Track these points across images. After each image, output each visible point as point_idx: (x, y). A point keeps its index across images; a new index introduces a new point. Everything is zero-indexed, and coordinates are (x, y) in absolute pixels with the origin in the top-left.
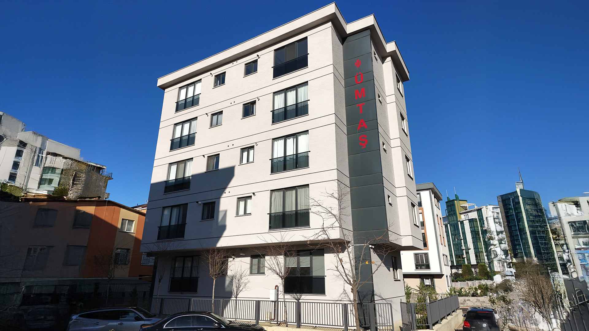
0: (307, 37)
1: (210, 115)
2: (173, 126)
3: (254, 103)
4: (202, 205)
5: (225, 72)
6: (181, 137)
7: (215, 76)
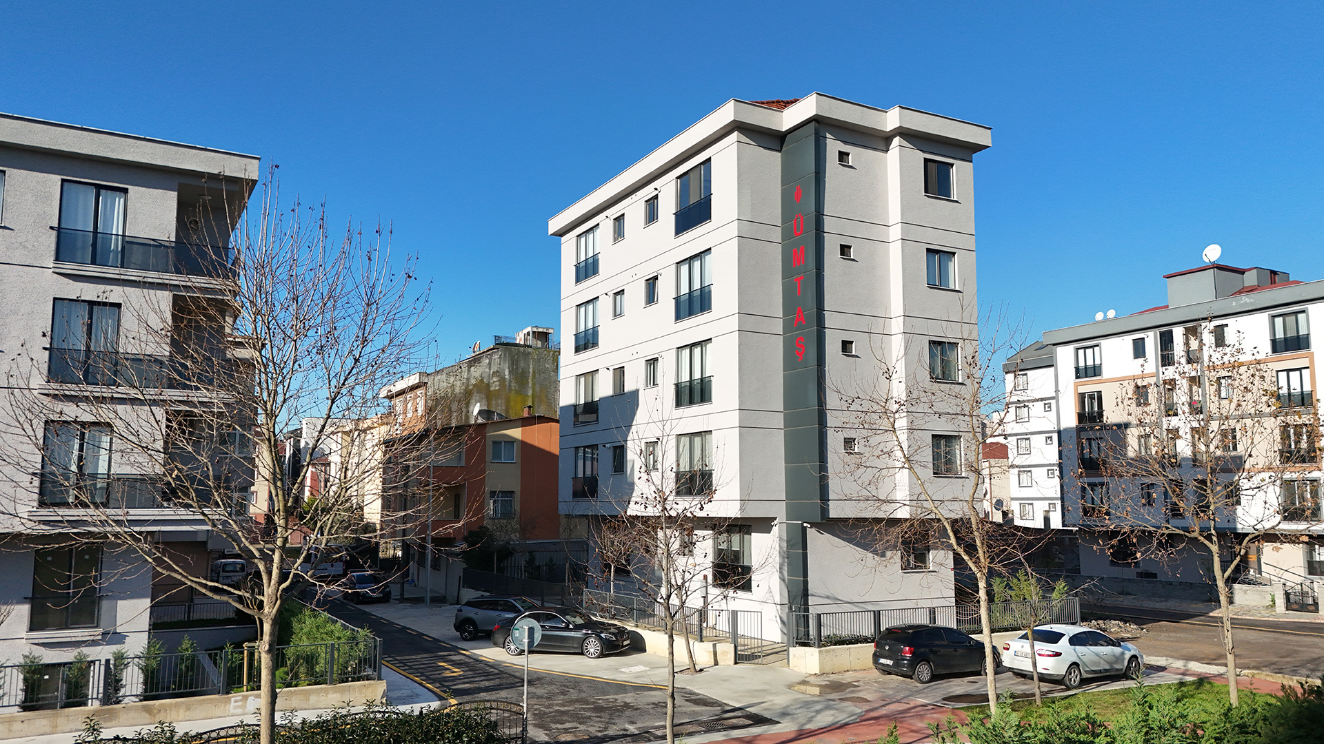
0: (709, 159)
1: (611, 294)
2: (574, 309)
3: (656, 278)
4: (612, 449)
5: (623, 215)
6: (586, 331)
7: (614, 219)
